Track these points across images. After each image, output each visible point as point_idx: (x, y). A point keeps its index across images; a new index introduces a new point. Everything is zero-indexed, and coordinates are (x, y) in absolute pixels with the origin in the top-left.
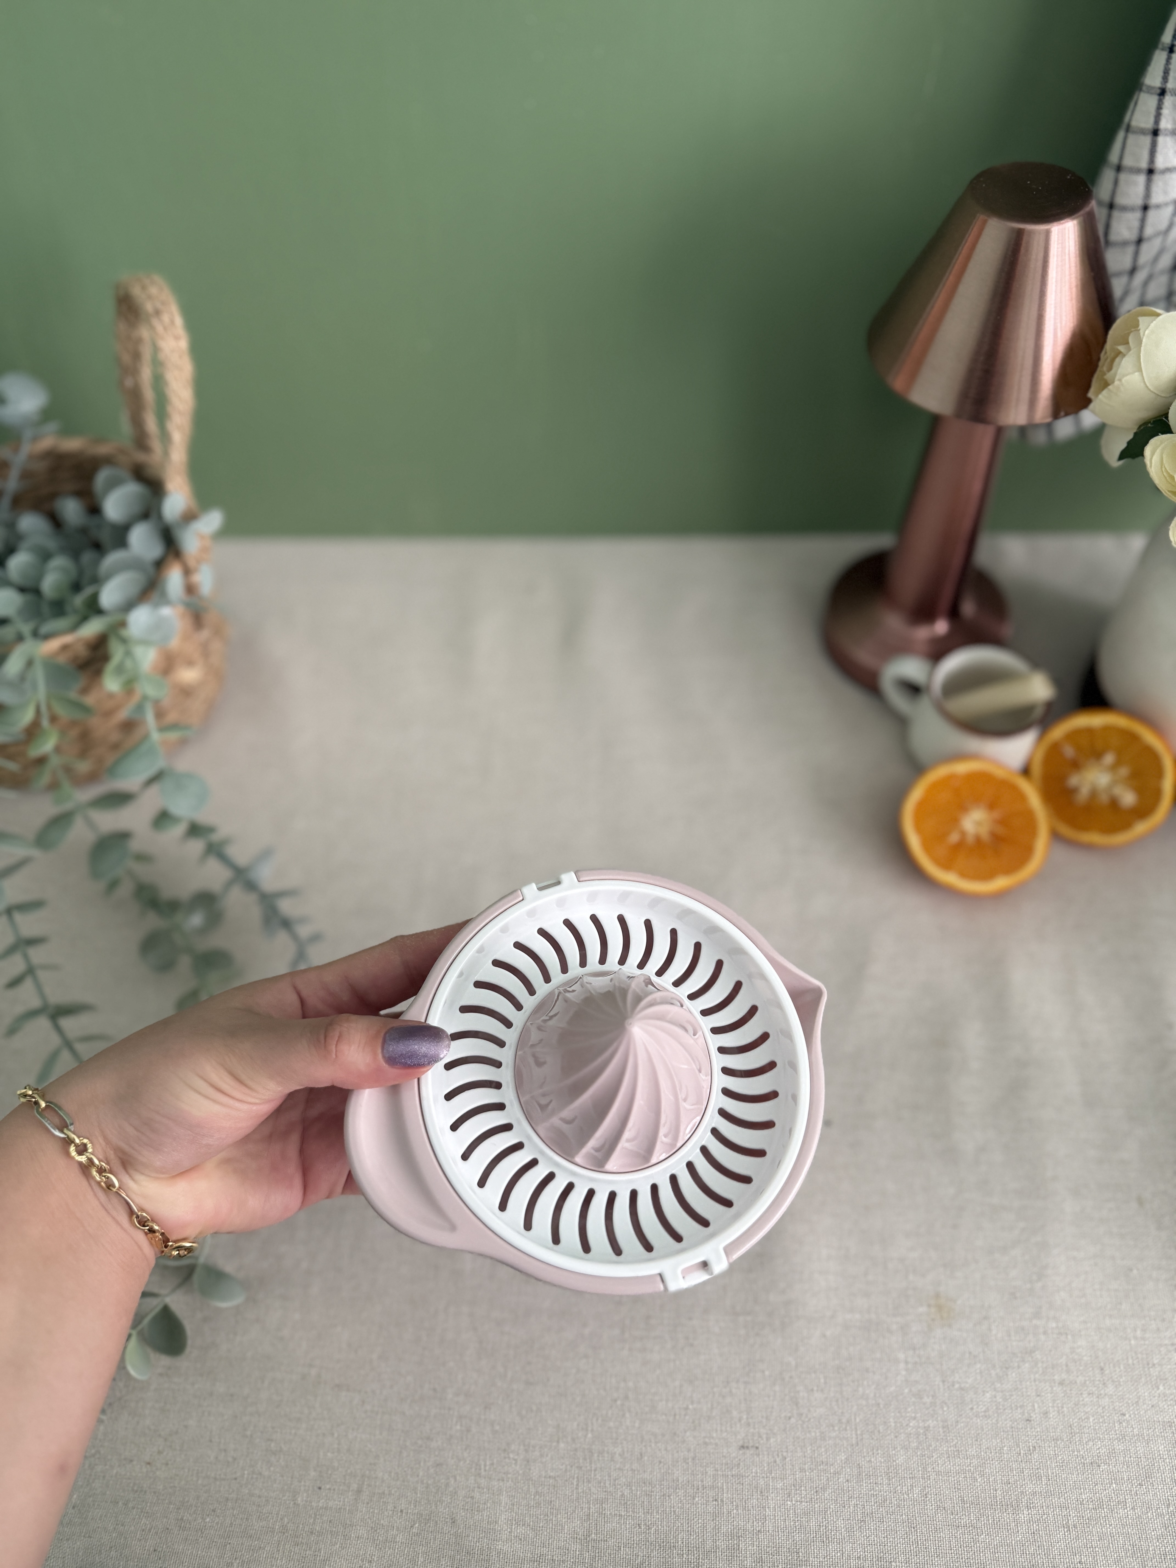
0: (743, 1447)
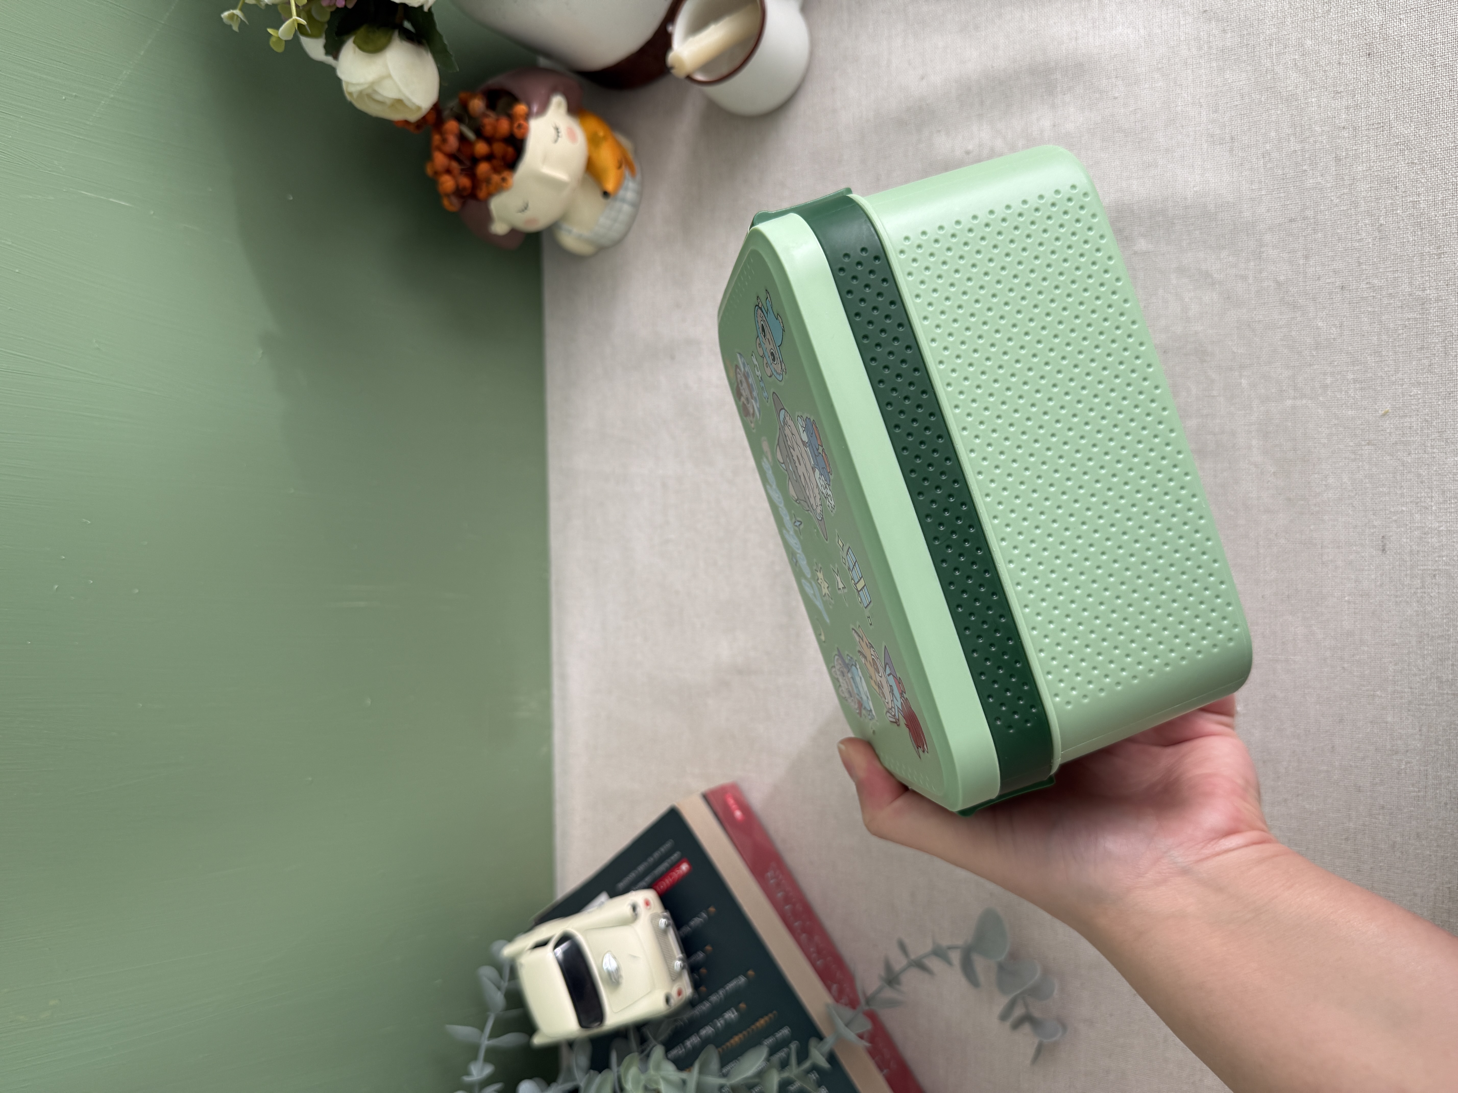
0: (1384, 550)
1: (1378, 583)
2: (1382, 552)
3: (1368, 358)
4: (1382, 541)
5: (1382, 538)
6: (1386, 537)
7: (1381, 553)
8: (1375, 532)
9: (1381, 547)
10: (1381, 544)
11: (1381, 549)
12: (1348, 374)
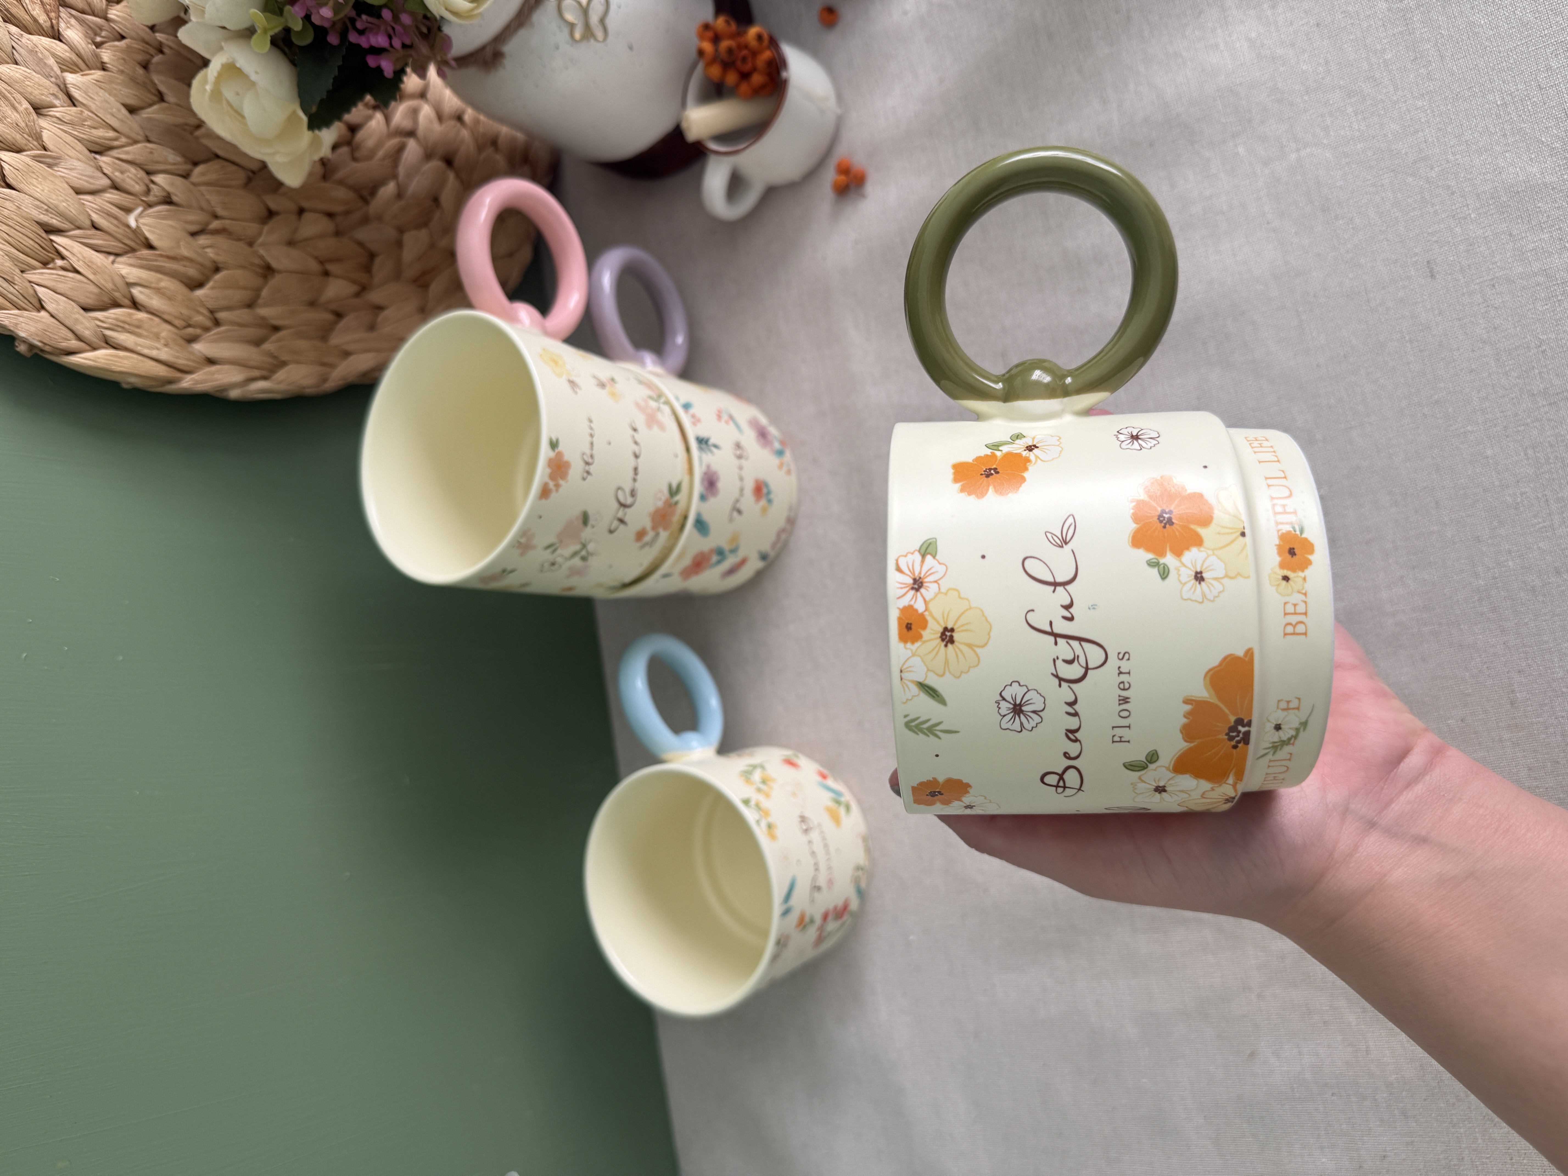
1: (1436, 312)
2: (1432, 278)
3: (1363, 87)
4: (1428, 267)
5: (1427, 264)
6: (1432, 262)
7: (1430, 280)
8: (1418, 260)
9: (1429, 273)
10: (1428, 270)
11: (1429, 275)
12: (1347, 108)
